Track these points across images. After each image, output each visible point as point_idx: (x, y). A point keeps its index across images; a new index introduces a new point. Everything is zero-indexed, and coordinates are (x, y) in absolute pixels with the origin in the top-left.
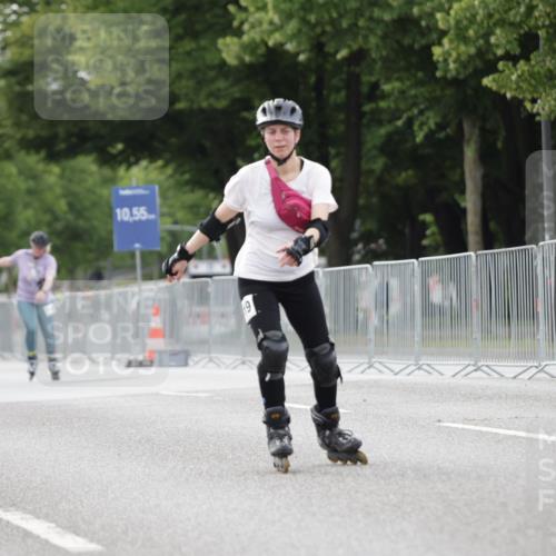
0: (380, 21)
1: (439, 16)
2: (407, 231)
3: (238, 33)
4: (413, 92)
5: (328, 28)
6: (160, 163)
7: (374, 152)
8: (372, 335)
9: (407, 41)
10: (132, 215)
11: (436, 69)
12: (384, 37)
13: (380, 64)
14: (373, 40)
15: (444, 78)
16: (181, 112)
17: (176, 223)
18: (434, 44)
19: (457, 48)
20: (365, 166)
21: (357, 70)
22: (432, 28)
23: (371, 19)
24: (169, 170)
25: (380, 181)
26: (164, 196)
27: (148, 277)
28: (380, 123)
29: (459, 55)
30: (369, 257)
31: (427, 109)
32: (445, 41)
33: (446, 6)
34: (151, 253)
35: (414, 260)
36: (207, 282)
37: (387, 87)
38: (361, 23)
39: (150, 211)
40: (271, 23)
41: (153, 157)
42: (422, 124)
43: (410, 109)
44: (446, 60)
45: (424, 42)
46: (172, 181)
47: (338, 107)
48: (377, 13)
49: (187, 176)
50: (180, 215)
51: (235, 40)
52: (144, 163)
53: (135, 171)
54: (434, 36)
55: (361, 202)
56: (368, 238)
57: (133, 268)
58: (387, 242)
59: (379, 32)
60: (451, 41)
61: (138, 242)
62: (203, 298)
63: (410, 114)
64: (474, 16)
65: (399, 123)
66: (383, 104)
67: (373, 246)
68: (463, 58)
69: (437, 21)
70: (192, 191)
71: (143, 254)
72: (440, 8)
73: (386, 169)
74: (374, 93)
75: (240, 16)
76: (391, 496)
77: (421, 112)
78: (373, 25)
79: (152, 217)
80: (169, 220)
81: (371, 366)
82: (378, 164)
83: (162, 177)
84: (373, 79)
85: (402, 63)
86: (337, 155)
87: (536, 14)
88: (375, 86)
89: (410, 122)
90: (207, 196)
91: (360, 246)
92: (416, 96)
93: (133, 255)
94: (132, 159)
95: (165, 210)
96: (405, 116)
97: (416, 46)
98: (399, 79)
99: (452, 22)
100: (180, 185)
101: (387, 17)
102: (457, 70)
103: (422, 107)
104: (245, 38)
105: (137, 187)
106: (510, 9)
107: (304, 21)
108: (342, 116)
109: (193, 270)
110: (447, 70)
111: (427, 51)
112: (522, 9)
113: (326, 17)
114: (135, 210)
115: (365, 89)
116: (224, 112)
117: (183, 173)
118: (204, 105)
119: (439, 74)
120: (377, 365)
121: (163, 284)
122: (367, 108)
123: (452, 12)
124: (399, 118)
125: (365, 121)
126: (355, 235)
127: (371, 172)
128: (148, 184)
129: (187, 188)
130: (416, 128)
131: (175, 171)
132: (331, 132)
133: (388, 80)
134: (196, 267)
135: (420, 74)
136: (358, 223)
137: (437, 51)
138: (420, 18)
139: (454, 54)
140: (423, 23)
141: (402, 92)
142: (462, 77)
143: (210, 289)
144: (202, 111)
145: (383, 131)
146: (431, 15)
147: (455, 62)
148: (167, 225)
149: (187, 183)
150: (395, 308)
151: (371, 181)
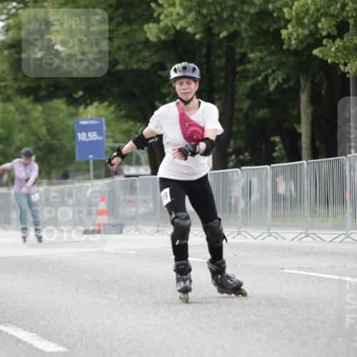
0: (247, 13)
1: (285, 10)
2: (263, 147)
3: (157, 21)
4: (268, 59)
5: (215, 18)
6: (106, 104)
7: (243, 97)
8: (240, 214)
9: (265, 26)
10: (87, 137)
11: (283, 44)
12: (250, 24)
13: (247, 40)
14: (243, 26)
15: (288, 50)
16: (120, 71)
17: (116, 142)
18: (282, 28)
19: (296, 31)
20: (237, 106)
21: (233, 45)
22: (281, 17)
23: (242, 12)
24: (112, 109)
25: (247, 115)
26: (108, 125)
27: (97, 177)
28: (247, 79)
29: (298, 35)
30: (239, 164)
31: (277, 69)
32: (289, 26)
33: (290, 4)
34: (99, 161)
35: (268, 166)
36: (135, 180)
37: (252, 56)
38: (236, 14)
39: (99, 134)
40: (178, 14)
41: (101, 100)
42: (274, 80)
43: (266, 70)
44: (289, 38)
45: (275, 26)
46: (113, 116)
47: (220, 68)
48: (246, 8)
49: (123, 112)
50: (118, 137)
51: (155, 25)
52: (96, 104)
53: (90, 108)
54: (283, 23)
55: (234, 128)
56: (238, 152)
57: (88, 171)
58: (250, 155)
59: (247, 21)
60: (293, 26)
61: (91, 154)
62: (133, 190)
63: (266, 72)
64: (308, 10)
65: (260, 79)
66: (249, 66)
67: (241, 157)
68: (301, 37)
69: (284, 13)
70: (127, 122)
71: (95, 163)
72: (286, 5)
73: (251, 108)
74: (244, 59)
75: (159, 10)
76: (251, 317)
77: (273, 72)
78: (243, 16)
79: (101, 138)
80: (111, 140)
81: (239, 234)
82: (246, 105)
83: (107, 113)
84: (243, 50)
85: (262, 40)
86: (219, 99)
87: (348, 9)
88: (244, 55)
89: (266, 78)
90: (135, 125)
91: (233, 157)
92: (270, 61)
93: (88, 163)
94: (88, 101)
95: (109, 134)
96: (263, 74)
97: (271, 30)
98: (260, 50)
99: (294, 14)
100: (118, 118)
101: (252, 11)
102: (296, 44)
103: (274, 68)
104: (162, 24)
105: (91, 119)
106: (331, 6)
107: (199, 13)
108: (223, 74)
109: (126, 172)
110: (290, 45)
111: (278, 32)
112: (339, 6)
113: (213, 11)
114: (90, 134)
115: (238, 57)
116: (147, 71)
117: (120, 111)
118: (135, 66)
119: (285, 47)
120: (243, 233)
121: (107, 181)
122: (239, 69)
123: (294, 8)
124: (259, 76)
125: (237, 77)
126: (230, 150)
127: (241, 110)
128: (98, 117)
129: (123, 120)
130: (270, 81)
131: (116, 109)
132: (215, 84)
133: (253, 51)
134: (128, 170)
135: (273, 47)
136: (232, 142)
137: (284, 32)
138: (274, 11)
139: (295, 35)
140: (275, 15)
141: (261, 59)
142: (300, 49)
143: (138, 184)
144: (133, 70)
145: (249, 84)
146: (280, 9)
147: (295, 39)
148: (110, 143)
149: (123, 116)
150: (255, 197)
151: (241, 116)
